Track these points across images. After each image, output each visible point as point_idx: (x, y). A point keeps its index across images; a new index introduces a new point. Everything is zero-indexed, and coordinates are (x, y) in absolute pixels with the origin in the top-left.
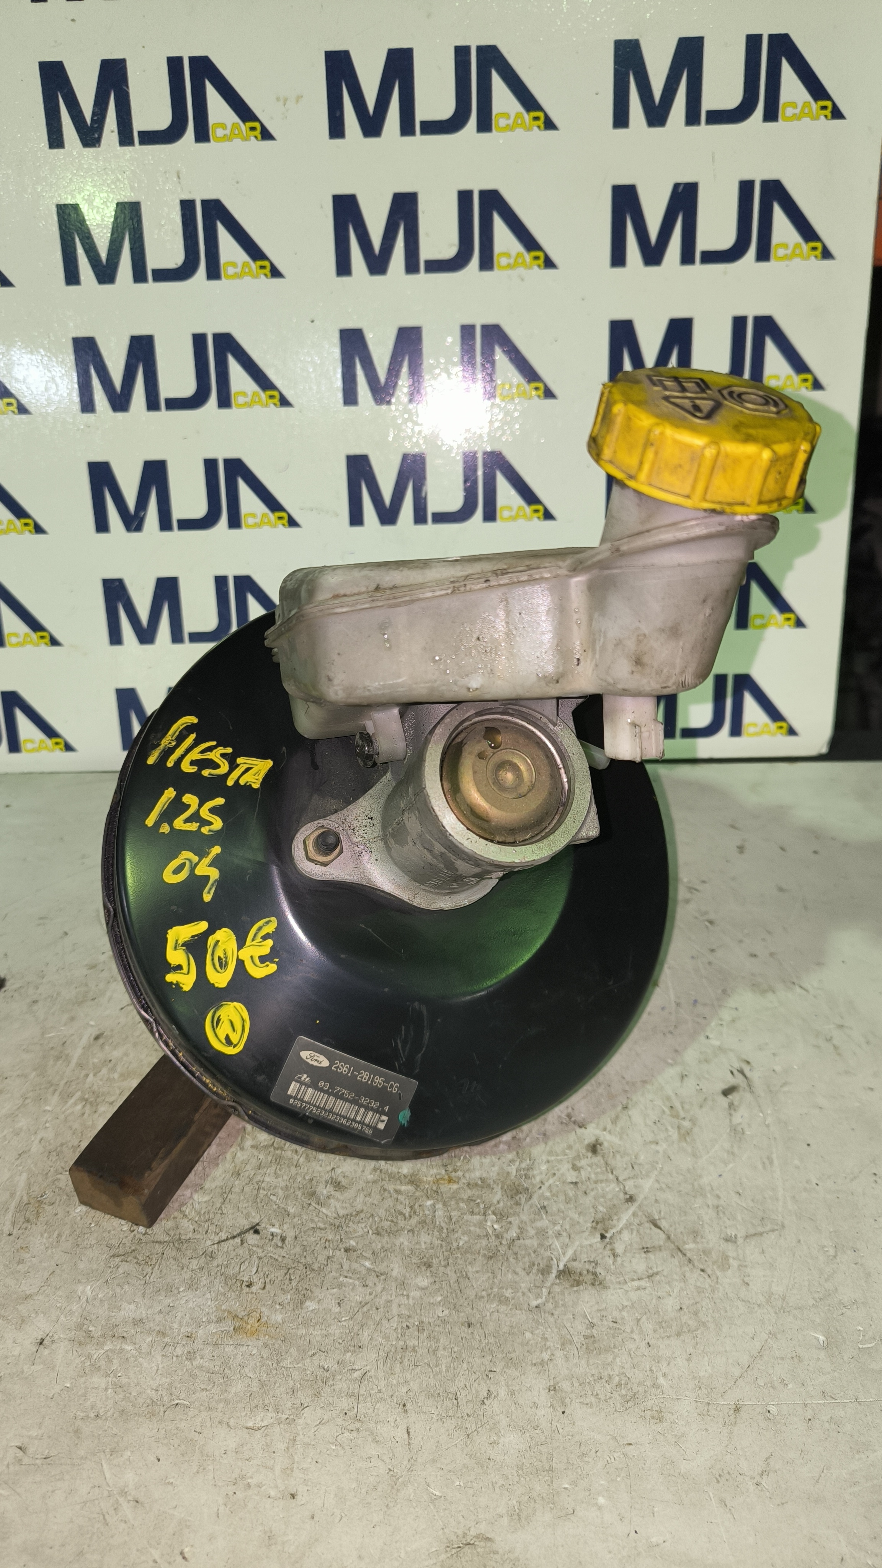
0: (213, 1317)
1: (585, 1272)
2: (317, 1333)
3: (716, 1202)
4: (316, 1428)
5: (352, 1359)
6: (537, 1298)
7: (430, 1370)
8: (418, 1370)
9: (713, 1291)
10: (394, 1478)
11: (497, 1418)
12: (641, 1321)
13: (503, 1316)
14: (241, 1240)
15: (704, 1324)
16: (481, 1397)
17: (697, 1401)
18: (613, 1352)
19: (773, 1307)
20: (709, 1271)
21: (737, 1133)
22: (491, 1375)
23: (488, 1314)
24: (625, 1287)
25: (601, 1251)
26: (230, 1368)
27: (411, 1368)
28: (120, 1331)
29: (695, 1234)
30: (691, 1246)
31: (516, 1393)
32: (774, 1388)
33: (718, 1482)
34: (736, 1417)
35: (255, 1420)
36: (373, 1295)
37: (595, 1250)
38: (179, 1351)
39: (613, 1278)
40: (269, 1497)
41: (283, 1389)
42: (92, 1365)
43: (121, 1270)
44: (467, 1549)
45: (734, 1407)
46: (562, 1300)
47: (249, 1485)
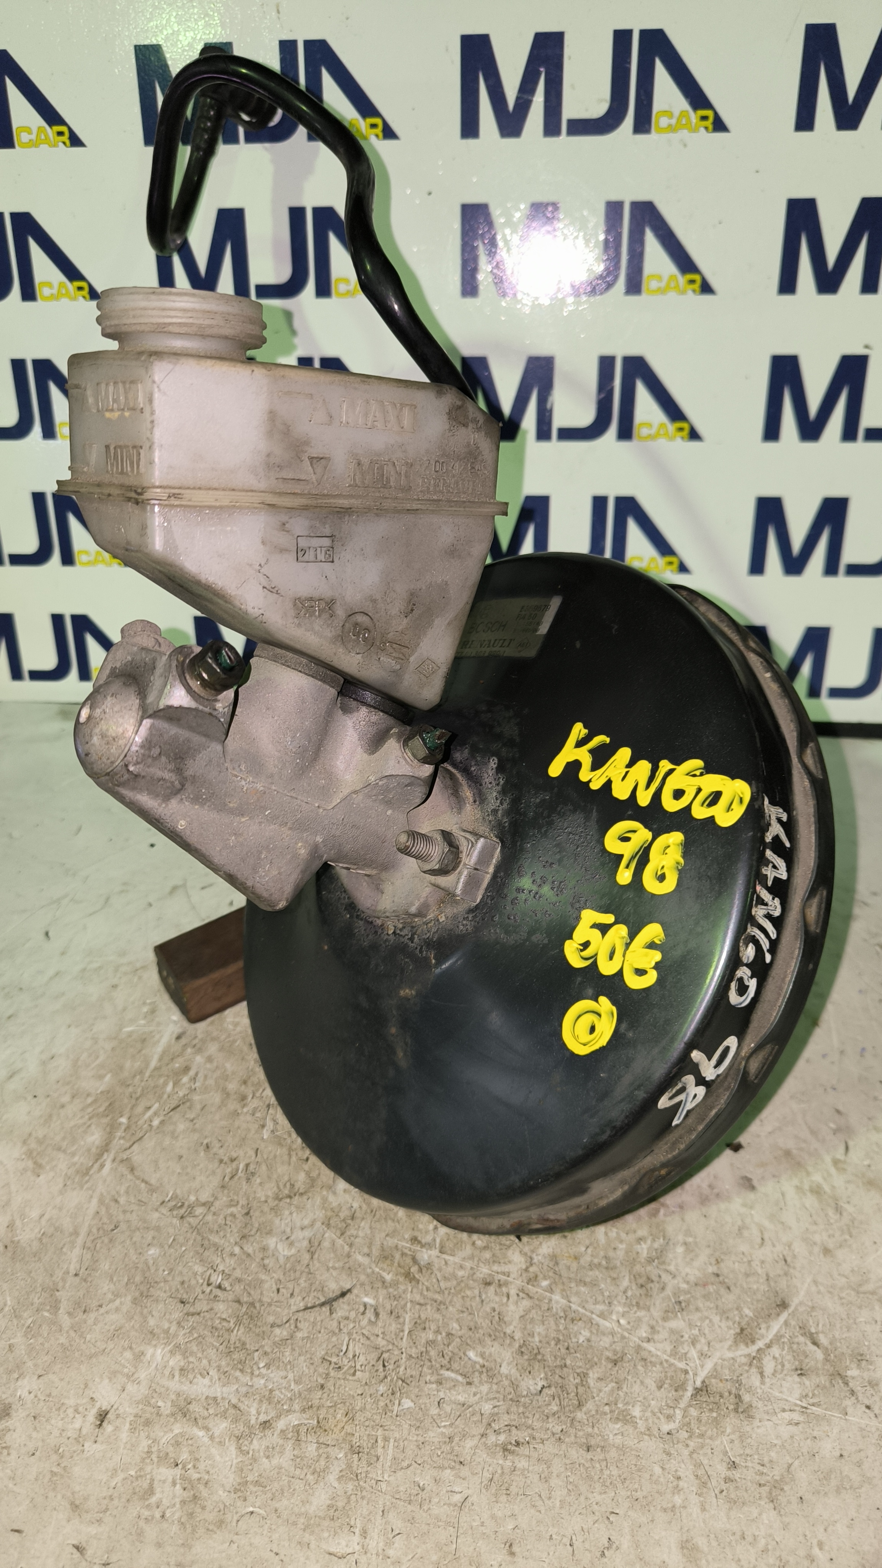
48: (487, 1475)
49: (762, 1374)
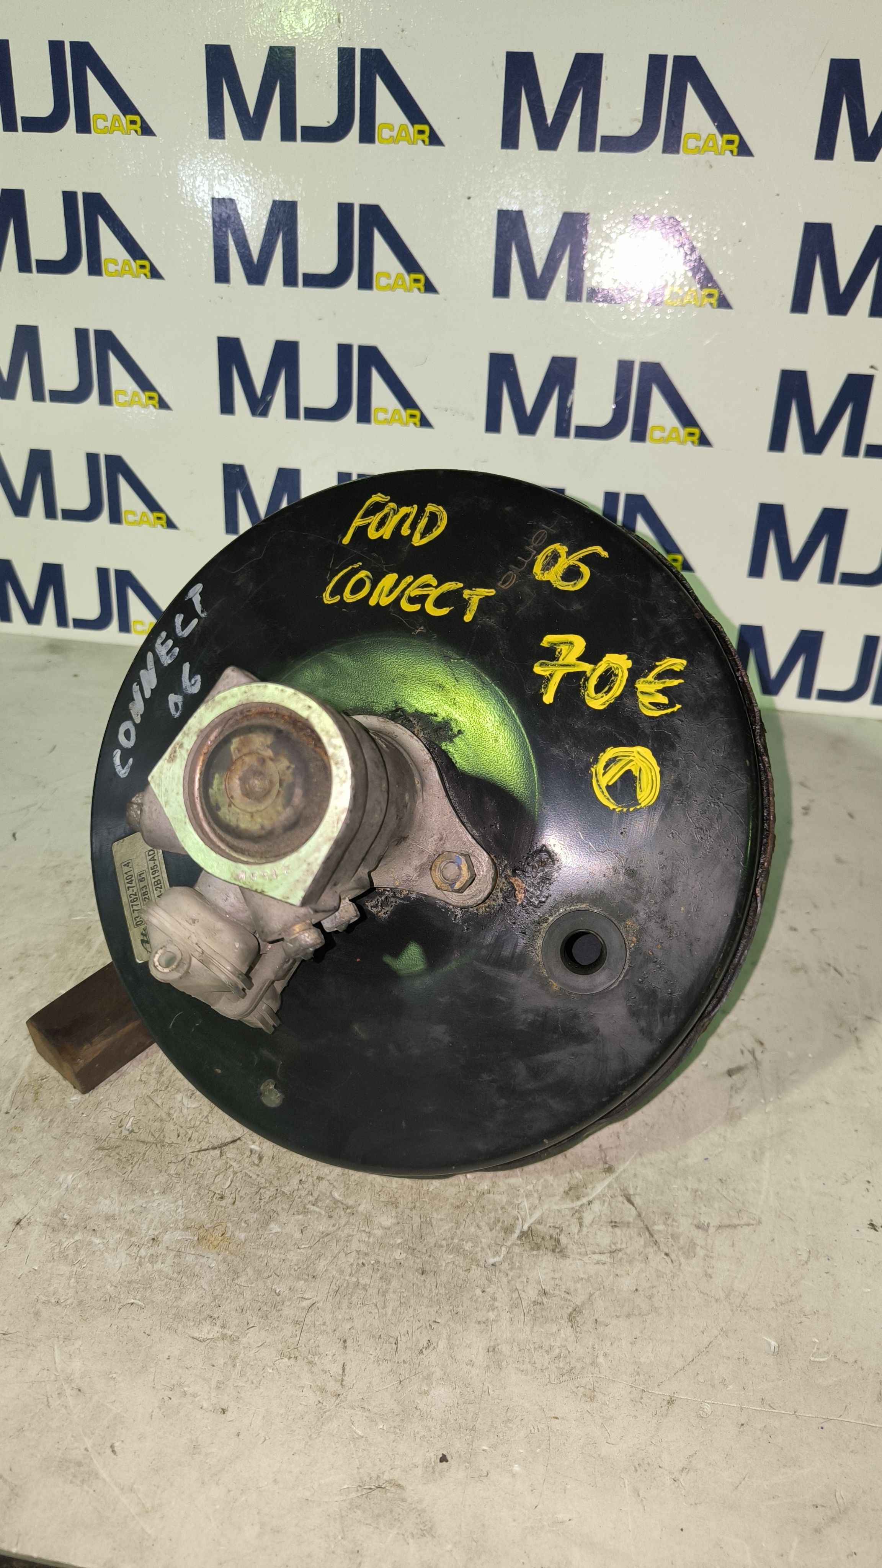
0: (181, 1225)
1: (548, 1237)
2: (276, 1256)
3: (696, 1186)
4: (257, 1349)
5: (304, 1288)
6: (494, 1256)
7: (376, 1311)
8: (365, 1308)
9: (673, 1277)
10: (322, 1411)
11: (433, 1369)
12: (594, 1297)
13: (458, 1268)
14: (221, 1152)
15: (656, 1310)
16: (421, 1346)
17: (632, 1387)
18: (560, 1323)
19: (730, 1303)
20: (673, 1256)
21: (733, 1117)
22: (434, 1326)
23: (444, 1264)
24: (586, 1259)
25: (568, 1218)
26: (187, 1277)
27: (359, 1305)
28: (92, 1225)
29: (667, 1215)
30: (661, 1227)
31: (455, 1348)
32: (713, 1386)
33: (636, 1471)
34: (668, 1409)
35: (202, 1331)
36: (337, 1226)
37: (563, 1216)
38: (143, 1252)
39: (574, 1248)
40: (201, 1408)
41: (233, 1306)
42: (60, 1252)
43: (103, 1165)
44: (377, 1493)
45: (668, 1398)
46: (519, 1262)
47: (185, 1393)
48: (334, 1287)
49: (581, 1225)
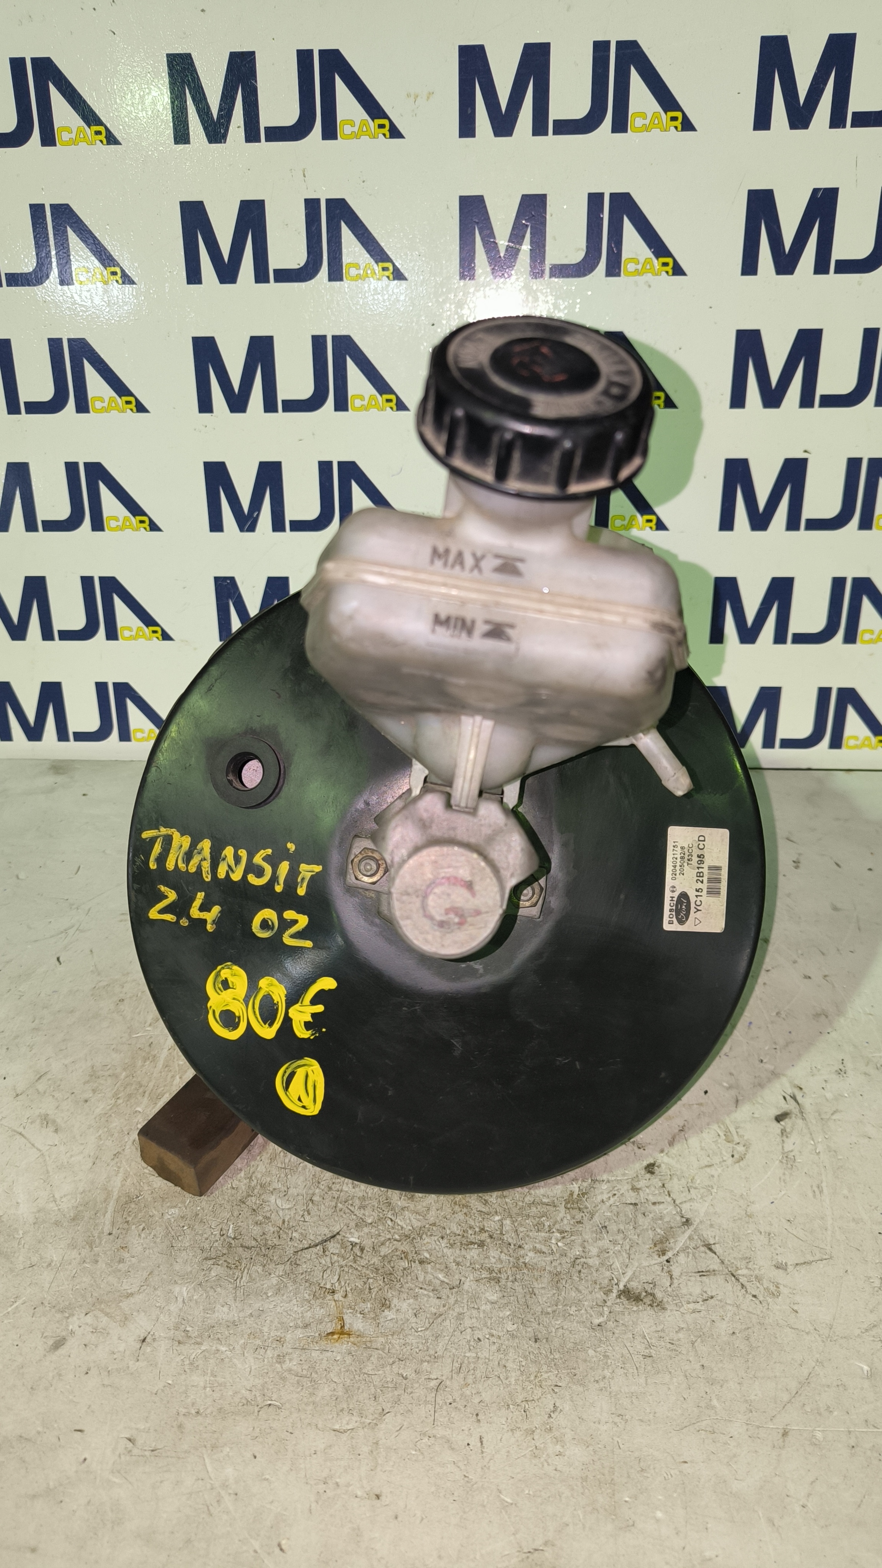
0: (299, 1322)
2: (396, 1341)
3: (768, 1229)
4: (397, 1433)
5: (429, 1369)
6: (599, 1317)
7: (500, 1382)
8: (489, 1382)
9: (764, 1317)
10: (469, 1485)
11: (563, 1431)
13: (567, 1332)
14: (324, 1249)
15: (755, 1349)
16: (548, 1410)
17: (748, 1424)
18: (670, 1373)
19: (820, 1335)
20: (761, 1298)
21: (788, 1160)
22: (557, 1390)
23: (554, 1330)
24: (682, 1309)
25: (658, 1273)
26: (317, 1373)
27: (483, 1379)
28: (215, 1332)
29: (748, 1260)
30: (744, 1271)
31: (580, 1408)
32: (820, 1414)
33: (766, 1501)
34: (784, 1441)
35: (341, 1423)
36: (447, 1307)
37: (653, 1272)
38: (270, 1353)
39: (669, 1300)
40: (356, 1497)
41: (365, 1395)
42: (191, 1364)
43: (213, 1274)
44: (536, 1555)
45: (782, 1431)
46: (622, 1319)
47: (337, 1484)
49: (671, 1277)
